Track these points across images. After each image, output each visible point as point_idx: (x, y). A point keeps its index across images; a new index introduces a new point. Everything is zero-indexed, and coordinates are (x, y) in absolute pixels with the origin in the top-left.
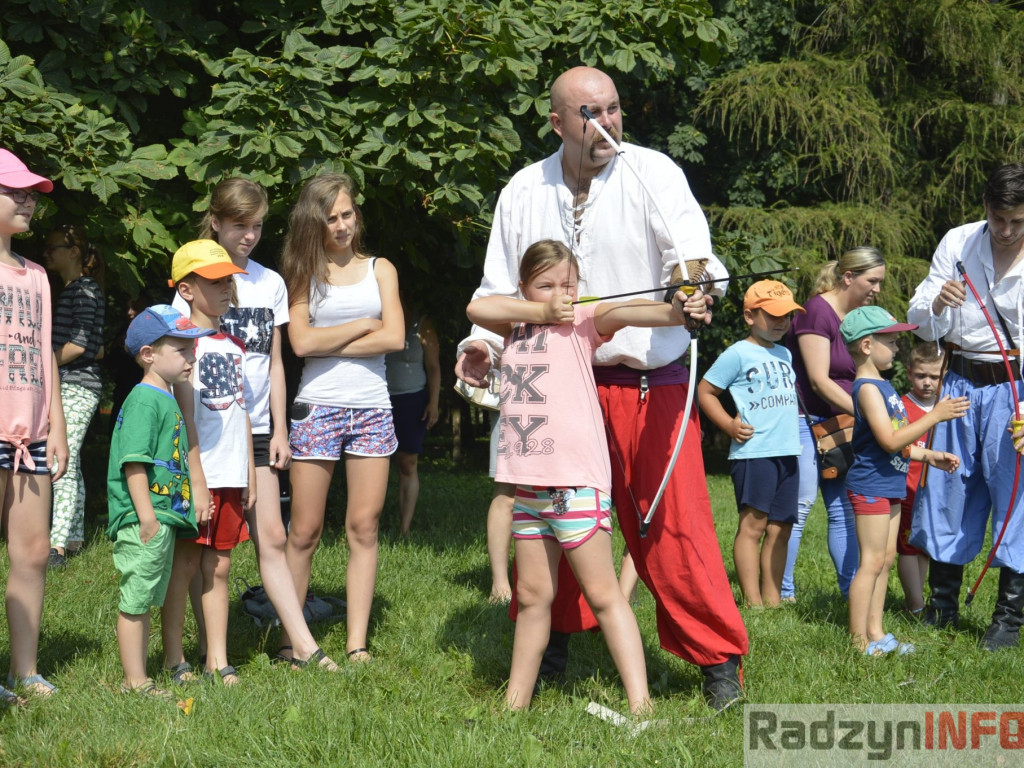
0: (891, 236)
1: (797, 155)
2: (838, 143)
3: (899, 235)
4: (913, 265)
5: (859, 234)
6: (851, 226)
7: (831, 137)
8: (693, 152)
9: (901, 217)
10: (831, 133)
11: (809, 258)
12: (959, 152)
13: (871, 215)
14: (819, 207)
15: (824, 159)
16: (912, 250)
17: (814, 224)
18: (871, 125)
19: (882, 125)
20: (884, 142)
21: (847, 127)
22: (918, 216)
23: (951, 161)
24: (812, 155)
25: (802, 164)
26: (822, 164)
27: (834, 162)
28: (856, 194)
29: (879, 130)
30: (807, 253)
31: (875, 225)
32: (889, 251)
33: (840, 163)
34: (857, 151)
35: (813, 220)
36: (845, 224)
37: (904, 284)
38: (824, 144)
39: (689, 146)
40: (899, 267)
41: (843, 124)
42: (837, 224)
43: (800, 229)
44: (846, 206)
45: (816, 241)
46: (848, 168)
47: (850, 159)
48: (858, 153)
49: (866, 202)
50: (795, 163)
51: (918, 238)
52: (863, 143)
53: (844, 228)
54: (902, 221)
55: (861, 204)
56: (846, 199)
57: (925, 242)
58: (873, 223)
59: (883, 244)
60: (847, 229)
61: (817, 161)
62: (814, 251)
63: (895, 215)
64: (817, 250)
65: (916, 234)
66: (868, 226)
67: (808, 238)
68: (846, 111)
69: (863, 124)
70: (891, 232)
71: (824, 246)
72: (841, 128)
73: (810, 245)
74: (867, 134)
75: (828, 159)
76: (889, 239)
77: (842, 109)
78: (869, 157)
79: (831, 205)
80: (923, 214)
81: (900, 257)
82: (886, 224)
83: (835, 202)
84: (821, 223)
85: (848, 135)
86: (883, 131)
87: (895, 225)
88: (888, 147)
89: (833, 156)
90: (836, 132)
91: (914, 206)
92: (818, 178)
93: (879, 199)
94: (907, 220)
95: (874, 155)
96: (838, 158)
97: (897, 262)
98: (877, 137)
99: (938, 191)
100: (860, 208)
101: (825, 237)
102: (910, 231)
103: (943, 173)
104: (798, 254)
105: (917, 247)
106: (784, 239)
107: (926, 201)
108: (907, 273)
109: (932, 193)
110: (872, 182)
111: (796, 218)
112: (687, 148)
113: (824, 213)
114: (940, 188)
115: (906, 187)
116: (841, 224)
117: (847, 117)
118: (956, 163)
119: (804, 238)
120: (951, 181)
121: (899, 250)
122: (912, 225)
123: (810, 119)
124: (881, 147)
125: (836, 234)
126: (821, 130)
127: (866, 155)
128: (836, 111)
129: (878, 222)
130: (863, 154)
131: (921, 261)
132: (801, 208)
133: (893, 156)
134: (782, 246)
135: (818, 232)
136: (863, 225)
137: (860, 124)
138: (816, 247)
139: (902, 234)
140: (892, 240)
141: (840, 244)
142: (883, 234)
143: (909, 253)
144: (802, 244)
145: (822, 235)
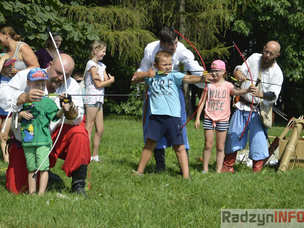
0: (136, 21)
3: (139, 20)
4: (144, 33)
5: (123, 19)
9: (140, 13)
11: (103, 28)
13: (128, 12)
14: (108, 7)
16: (144, 26)
17: (106, 14)
22: (147, 13)
28: (123, 2)
30: (103, 26)
32: (135, 27)
36: (118, 14)
37: (141, 40)
40: (139, 33)
42: (115, 14)
43: (101, 16)
44: (119, 7)
45: (107, 21)
49: (127, 6)
51: (146, 21)
53: (117, 16)
54: (140, 15)
55: (125, 7)
56: (119, 5)
57: (149, 24)
58: (129, 15)
59: (133, 23)
60: (119, 16)
62: (106, 25)
63: (138, 12)
64: (107, 24)
65: (145, 20)
66: (127, 16)
67: (104, 19)
70: (136, 19)
71: (110, 23)
73: (104, 22)
76: (135, 22)
79: (113, 7)
80: (149, 12)
81: (139, 29)
82: (134, 16)
83: (114, 5)
84: (109, 13)
87: (138, 16)
91: (145, 9)
93: (131, 5)
94: (142, 14)
97: (138, 31)
100: (124, 9)
102: (143, 19)
104: (99, 26)
105: (146, 25)
106: (94, 19)
107: (150, 7)
108: (142, 36)
109: (152, 3)
111: (99, 11)
113: (110, 10)
115: (142, 1)
119: (102, 19)
121: (139, 26)
122: (144, 16)
125: (114, 19)
129: (131, 15)
131: (147, 31)
132: (101, 7)
136: (125, 15)
138: (106, 23)
139: (140, 20)
140: (136, 22)
141: (115, 22)
142: (133, 19)
143: (142, 28)
144: (101, 21)
145: (109, 19)
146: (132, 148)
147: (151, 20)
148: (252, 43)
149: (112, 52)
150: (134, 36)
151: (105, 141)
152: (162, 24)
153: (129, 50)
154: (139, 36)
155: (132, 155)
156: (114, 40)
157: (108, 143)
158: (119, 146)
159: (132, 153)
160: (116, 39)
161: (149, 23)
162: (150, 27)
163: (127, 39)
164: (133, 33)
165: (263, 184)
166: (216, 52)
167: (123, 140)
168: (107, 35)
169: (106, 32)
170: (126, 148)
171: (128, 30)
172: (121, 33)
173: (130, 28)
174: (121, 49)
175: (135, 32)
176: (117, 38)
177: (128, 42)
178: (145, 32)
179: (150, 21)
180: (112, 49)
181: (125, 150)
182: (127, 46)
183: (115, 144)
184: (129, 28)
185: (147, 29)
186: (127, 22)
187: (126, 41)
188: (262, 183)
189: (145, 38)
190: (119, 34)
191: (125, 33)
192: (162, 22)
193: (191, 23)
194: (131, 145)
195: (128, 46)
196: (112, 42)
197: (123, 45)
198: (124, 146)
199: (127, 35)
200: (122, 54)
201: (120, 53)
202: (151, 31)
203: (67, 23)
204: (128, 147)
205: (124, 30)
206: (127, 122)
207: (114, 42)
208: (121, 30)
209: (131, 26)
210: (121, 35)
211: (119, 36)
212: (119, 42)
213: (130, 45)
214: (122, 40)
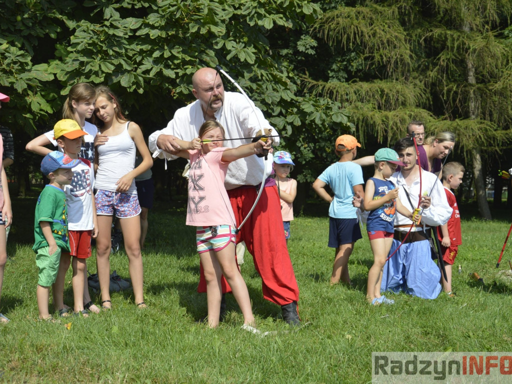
0: (409, 97)
1: (364, 54)
2: (383, 49)
3: (413, 97)
4: (420, 113)
5: (393, 96)
6: (389, 92)
7: (380, 46)
8: (310, 49)
9: (415, 88)
10: (380, 44)
11: (368, 108)
12: (443, 55)
13: (399, 87)
14: (374, 82)
15: (377, 57)
16: (420, 104)
17: (371, 90)
18: (400, 40)
19: (406, 40)
20: (406, 49)
21: (388, 41)
22: (423, 87)
23: (439, 59)
24: (371, 55)
25: (366, 59)
26: (376, 59)
27: (382, 59)
28: (392, 75)
29: (404, 43)
30: (367, 106)
31: (401, 91)
32: (408, 105)
33: (385, 59)
34: (393, 53)
35: (370, 89)
36: (386, 91)
38: (377, 50)
39: (308, 47)
40: (413, 114)
41: (386, 40)
42: (382, 91)
43: (364, 93)
44: (387, 82)
45: (372, 99)
46: (389, 62)
47: (389, 58)
48: (394, 55)
49: (397, 80)
50: (363, 58)
51: (422, 98)
52: (396, 50)
53: (386, 93)
54: (415, 90)
55: (394, 81)
56: (387, 78)
57: (426, 100)
58: (400, 90)
59: (405, 101)
60: (387, 93)
61: (373, 58)
62: (371, 104)
63: (411, 86)
64: (372, 104)
65: (421, 96)
66: (398, 92)
67: (368, 98)
68: (388, 33)
69: (396, 40)
70: (409, 95)
71: (375, 102)
72: (385, 41)
73: (369, 101)
74: (398, 45)
75: (379, 57)
77: (385, 32)
78: (399, 57)
79: (380, 81)
80: (425, 86)
81: (413, 108)
82: (407, 91)
83: (381, 80)
84: (374, 90)
85: (389, 45)
86: (406, 43)
87: (411, 92)
88: (408, 52)
89: (381, 56)
90: (383, 44)
91: (421, 82)
92: (374, 66)
93: (404, 78)
94: (417, 89)
95: (401, 56)
96: (384, 57)
97: (412, 111)
98: (403, 46)
99: (432, 74)
100: (394, 83)
101: (376, 97)
102: (419, 95)
103: (435, 65)
104: (362, 106)
105: (422, 103)
106: (356, 98)
107: (427, 79)
108: (417, 116)
109: (430, 75)
110: (400, 69)
111: (362, 88)
112: (307, 47)
113: (376, 85)
114: (433, 73)
115: (417, 72)
116: (384, 91)
117: (388, 36)
118: (441, 60)
119: (366, 98)
120: (439, 69)
121: (413, 104)
122: (420, 92)
123: (370, 37)
124: (405, 51)
125: (382, 96)
126: (376, 42)
127: (398, 55)
128: (383, 33)
129: (403, 90)
130: (396, 55)
131: (424, 110)
132: (365, 83)
133: (411, 57)
134: (355, 102)
135: (373, 95)
136: (395, 91)
137: (394, 40)
138: (372, 102)
139: (415, 96)
140: (409, 99)
141: (383, 101)
142: (405, 96)
143: (418, 106)
144: (364, 101)
145: (374, 96)
147: (430, 95)
149: (379, 137)
150: (407, 117)
152: (443, 100)
153: (401, 135)
154: (412, 117)
156: (381, 122)
160: (383, 121)
162: (428, 105)
163: (398, 121)
164: (406, 114)
168: (373, 117)
169: (371, 113)
171: (399, 109)
172: (390, 114)
173: (401, 107)
174: (390, 135)
175: (408, 112)
176: (385, 120)
177: (399, 124)
178: (420, 111)
179: (427, 97)
180: (379, 134)
182: (397, 129)
184: (399, 108)
185: (424, 108)
186: (398, 99)
187: (396, 124)
189: (421, 119)
190: (388, 115)
191: (395, 113)
192: (443, 97)
193: (481, 97)
195: (399, 130)
196: (378, 125)
197: (392, 128)
199: (397, 116)
200: (391, 141)
201: (389, 139)
202: (429, 109)
203: (306, 102)
205: (394, 109)
207: (382, 126)
208: (390, 110)
209: (404, 104)
210: (390, 117)
211: (387, 118)
212: (388, 125)
213: (402, 129)
214: (391, 123)
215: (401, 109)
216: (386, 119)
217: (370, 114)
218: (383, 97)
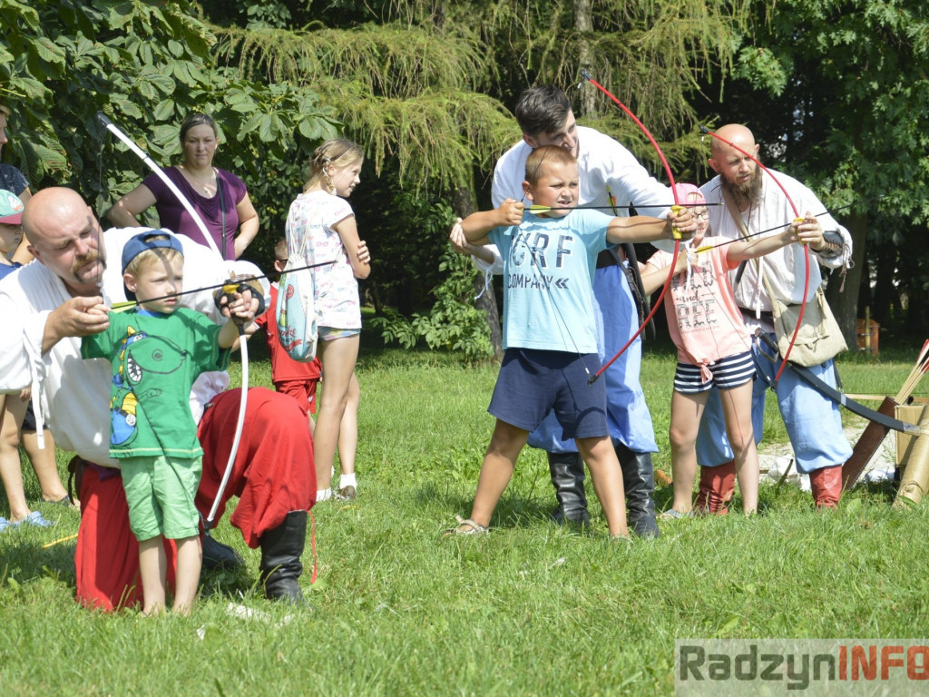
0: (447, 66)
3: (456, 63)
4: (474, 102)
5: (409, 61)
6: (399, 51)
9: (458, 42)
11: (350, 91)
13: (422, 40)
16: (472, 82)
17: (355, 49)
22: (477, 40)
28: (404, 13)
30: (348, 86)
31: (428, 51)
32: (445, 84)
35: (354, 45)
36: (392, 49)
37: (463, 125)
40: (457, 105)
42: (383, 49)
43: (339, 55)
44: (392, 28)
45: (359, 69)
49: (416, 23)
51: (477, 66)
53: (391, 53)
54: (458, 47)
55: (410, 26)
56: (392, 20)
57: (486, 73)
58: (425, 48)
59: (437, 74)
60: (395, 54)
62: (357, 82)
63: (450, 39)
64: (360, 80)
65: (476, 63)
66: (420, 51)
67: (349, 66)
70: (447, 61)
71: (367, 76)
73: (352, 74)
76: (444, 69)
79: (375, 27)
80: (483, 39)
81: (457, 92)
82: (441, 51)
83: (379, 23)
84: (363, 47)
87: (451, 52)
91: (472, 29)
93: (431, 19)
94: (464, 46)
97: (453, 98)
100: (409, 31)
101: (368, 63)
102: (469, 59)
104: (337, 86)
105: (477, 78)
106: (320, 68)
108: (467, 111)
109: (492, 11)
111: (333, 42)
113: (366, 36)
116: (388, 50)
119: (344, 66)
121: (456, 82)
122: (471, 52)
125: (382, 62)
129: (431, 48)
131: (482, 96)
132: (339, 31)
134: (318, 76)
135: (361, 61)
136: (413, 51)
138: (358, 77)
139: (459, 62)
140: (448, 69)
141: (386, 72)
142: (437, 62)
144: (341, 73)
145: (365, 64)
146: (452, 450)
147: (493, 60)
148: (800, 114)
150: (442, 112)
151: (369, 435)
152: (525, 72)
153: (430, 156)
154: (457, 111)
155: (454, 473)
156: (382, 125)
157: (379, 439)
158: (413, 448)
159: (452, 467)
160: (387, 122)
161: (487, 69)
162: (490, 84)
163: (423, 122)
164: (440, 105)
165: (851, 546)
166: (692, 146)
167: (425, 428)
168: (364, 113)
169: (361, 103)
170: (433, 454)
171: (423, 94)
172: (405, 106)
173: (428, 88)
174: (405, 154)
175: (446, 101)
176: (391, 118)
177: (425, 131)
178: (474, 98)
179: (488, 64)
180: (378, 152)
181: (432, 459)
182: (422, 143)
183: (401, 442)
184: (425, 91)
185: (480, 90)
186: (419, 70)
187: (420, 130)
188: (849, 542)
189: (477, 117)
190: (399, 107)
191: (415, 103)
192: (526, 66)
193: (614, 64)
194: (448, 442)
195: (426, 144)
196: (376, 131)
197: (410, 140)
198: (428, 448)
199: (421, 111)
200: (407, 170)
201: (403, 166)
202: (493, 94)
203: (236, 90)
204: (440, 450)
205: (413, 95)
206: (437, 374)
207: (384, 133)
208: (404, 96)
209: (434, 81)
210: (403, 111)
211: (397, 114)
212: (399, 134)
213: (433, 142)
214: (406, 126)
215: (428, 93)
216: (395, 117)
217: (356, 105)
218: (384, 64)
